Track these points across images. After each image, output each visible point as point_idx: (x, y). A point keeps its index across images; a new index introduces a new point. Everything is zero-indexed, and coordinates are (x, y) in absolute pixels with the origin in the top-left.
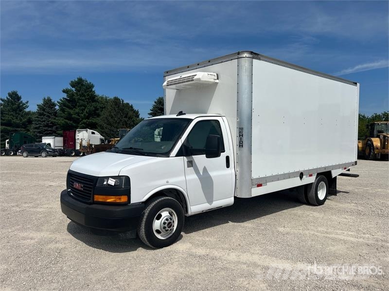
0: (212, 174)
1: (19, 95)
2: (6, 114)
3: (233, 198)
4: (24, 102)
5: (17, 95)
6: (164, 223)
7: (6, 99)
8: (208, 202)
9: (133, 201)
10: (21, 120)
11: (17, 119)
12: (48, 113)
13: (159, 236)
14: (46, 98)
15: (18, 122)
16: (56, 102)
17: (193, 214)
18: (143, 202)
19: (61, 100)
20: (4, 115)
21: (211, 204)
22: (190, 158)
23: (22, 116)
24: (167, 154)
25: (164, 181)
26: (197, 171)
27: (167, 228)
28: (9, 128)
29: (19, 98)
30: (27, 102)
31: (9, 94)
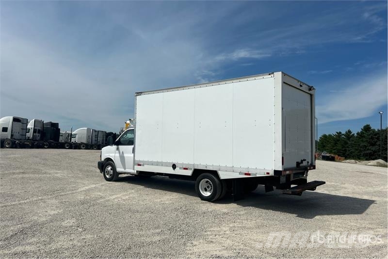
0: (125, 155)
13: (107, 176)
22: (118, 147)
26: (120, 153)
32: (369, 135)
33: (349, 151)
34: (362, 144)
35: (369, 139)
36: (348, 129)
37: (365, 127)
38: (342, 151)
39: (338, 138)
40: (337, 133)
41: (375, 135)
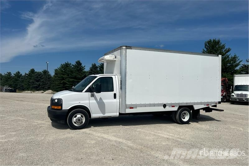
0: (104, 101)
1: (81, 62)
2: (74, 73)
3: (118, 113)
4: (83, 66)
5: (80, 62)
6: (77, 119)
7: (75, 65)
8: (102, 113)
9: (63, 108)
10: (81, 76)
11: (79, 75)
12: (94, 72)
13: (76, 125)
14: (93, 64)
15: (80, 77)
16: (98, 66)
17: (94, 118)
18: (68, 110)
19: (100, 65)
20: (73, 73)
21: (104, 115)
22: (92, 93)
23: (82, 74)
24: (81, 91)
25: (78, 102)
26: (96, 99)
27: (78, 121)
28: (75, 80)
29: (81, 64)
30: (85, 66)
31: (76, 62)
32: (36, 75)
33: (20, 85)
34: (31, 81)
35: (36, 78)
36: (18, 71)
37: (31, 70)
38: (13, 85)
39: (9, 77)
40: (8, 73)
41: (39, 75)
